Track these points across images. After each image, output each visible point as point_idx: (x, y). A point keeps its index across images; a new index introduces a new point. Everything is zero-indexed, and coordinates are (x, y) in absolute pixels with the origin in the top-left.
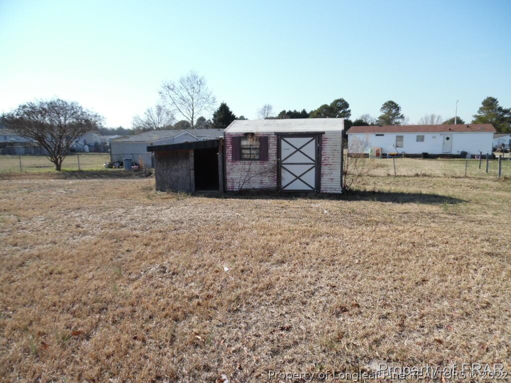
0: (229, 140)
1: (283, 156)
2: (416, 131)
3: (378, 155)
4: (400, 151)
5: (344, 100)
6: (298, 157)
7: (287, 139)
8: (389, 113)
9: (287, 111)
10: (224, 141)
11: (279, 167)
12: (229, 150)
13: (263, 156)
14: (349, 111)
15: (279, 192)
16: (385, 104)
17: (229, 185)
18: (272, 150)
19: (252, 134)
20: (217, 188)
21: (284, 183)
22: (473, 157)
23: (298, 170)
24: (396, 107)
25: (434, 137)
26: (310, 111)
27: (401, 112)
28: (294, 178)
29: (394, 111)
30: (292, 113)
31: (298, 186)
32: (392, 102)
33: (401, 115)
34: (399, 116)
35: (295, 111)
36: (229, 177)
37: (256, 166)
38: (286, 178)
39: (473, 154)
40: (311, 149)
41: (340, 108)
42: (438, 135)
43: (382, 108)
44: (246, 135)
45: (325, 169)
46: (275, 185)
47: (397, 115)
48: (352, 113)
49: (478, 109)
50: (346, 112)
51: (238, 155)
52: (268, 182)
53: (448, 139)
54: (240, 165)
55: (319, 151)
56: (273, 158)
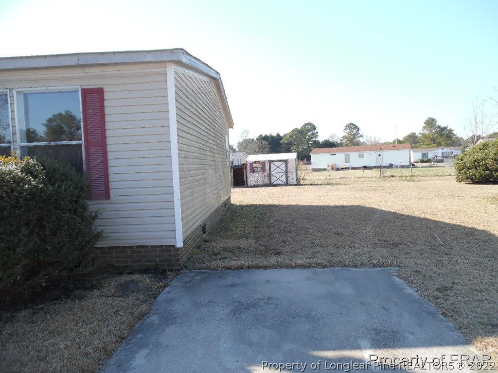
0: (248, 164)
1: (272, 170)
2: (358, 151)
3: (333, 169)
4: (347, 165)
5: (312, 124)
6: (278, 170)
7: (273, 163)
8: (350, 133)
9: (264, 135)
10: (246, 165)
11: (270, 175)
12: (248, 169)
13: (263, 170)
14: (317, 133)
15: (271, 185)
16: (347, 125)
17: (249, 183)
18: (267, 168)
19: (259, 161)
20: (244, 185)
21: (272, 181)
22: (397, 167)
23: (278, 176)
24: (356, 127)
25: (370, 155)
26: (284, 134)
27: (361, 132)
28: (277, 179)
29: (355, 131)
30: (268, 136)
31: (279, 182)
32: (353, 125)
33: (361, 134)
34: (359, 135)
35: (271, 135)
36: (248, 180)
37: (260, 175)
38: (274, 179)
39: (397, 165)
40: (283, 166)
41: (309, 131)
42: (373, 153)
43: (344, 129)
44: (256, 162)
45: (289, 175)
46: (269, 182)
47: (358, 134)
48: (319, 134)
49: (422, 128)
50: (315, 133)
51: (253, 170)
52: (266, 181)
53: (379, 155)
54: (254, 174)
55: (286, 167)
56: (268, 171)
